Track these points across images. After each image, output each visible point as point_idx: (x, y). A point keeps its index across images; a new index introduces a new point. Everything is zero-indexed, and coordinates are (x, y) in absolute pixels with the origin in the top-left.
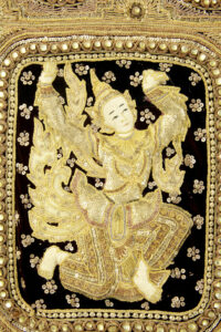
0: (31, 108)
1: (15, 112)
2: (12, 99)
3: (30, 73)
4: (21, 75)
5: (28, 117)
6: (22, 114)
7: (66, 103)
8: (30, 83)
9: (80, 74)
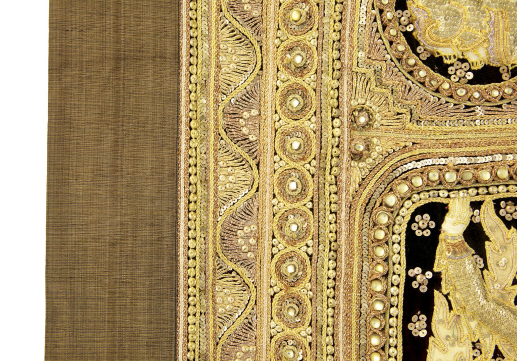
0: (429, 275)
1: (402, 280)
2: (395, 258)
3: (427, 216)
4: (412, 220)
5: (424, 289)
6: (415, 285)
7: (486, 267)
8: (427, 233)
9: (509, 218)
